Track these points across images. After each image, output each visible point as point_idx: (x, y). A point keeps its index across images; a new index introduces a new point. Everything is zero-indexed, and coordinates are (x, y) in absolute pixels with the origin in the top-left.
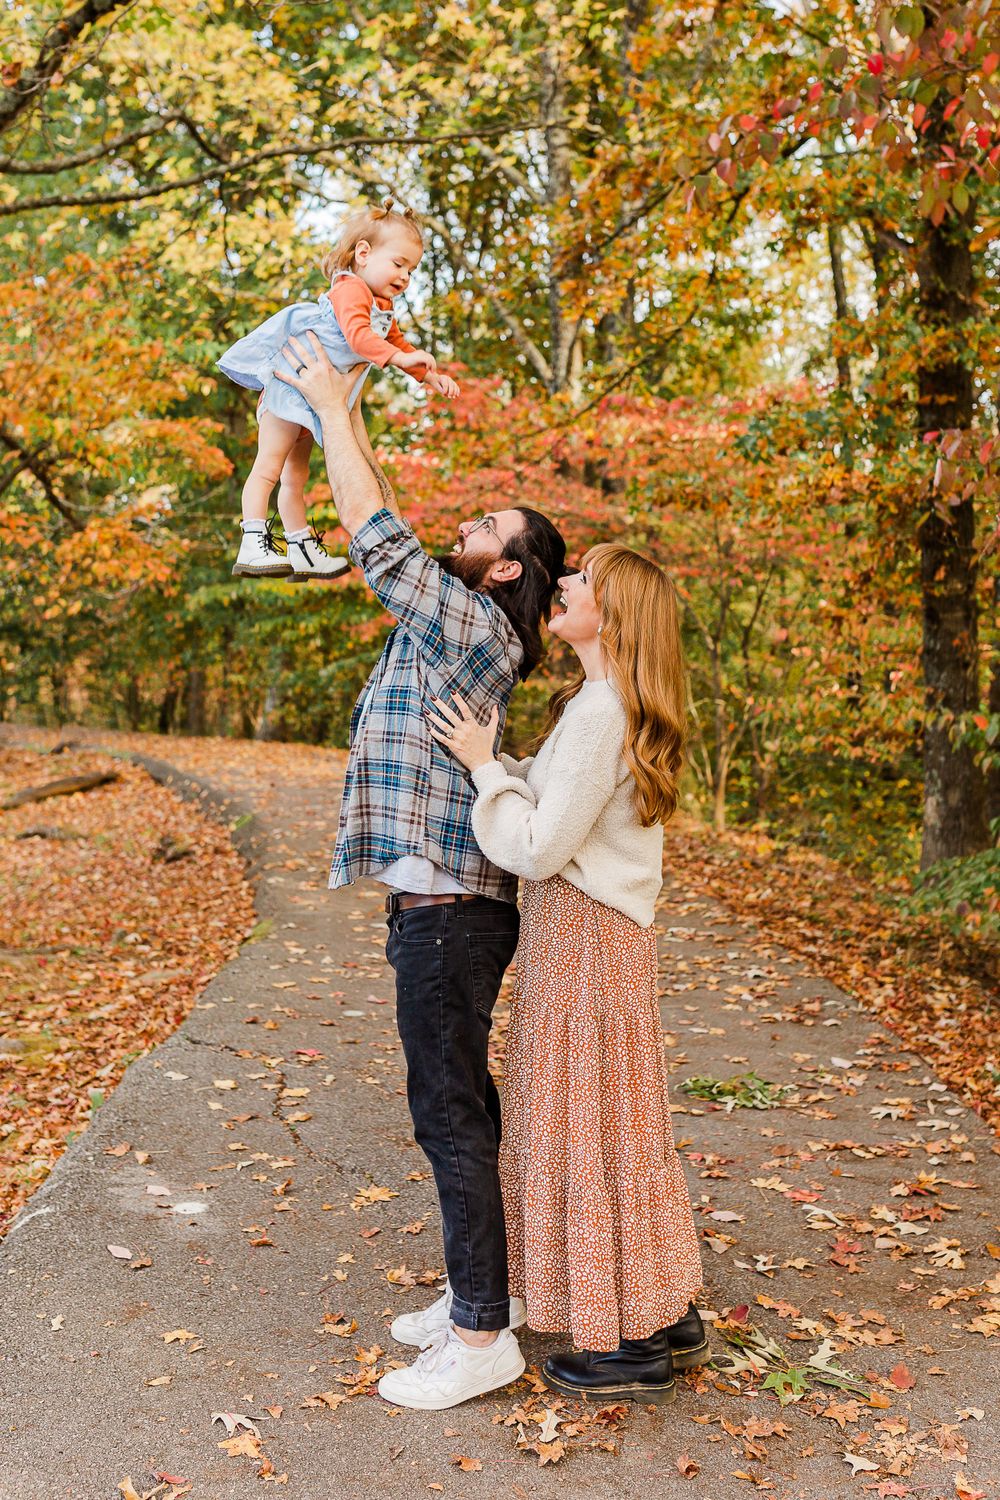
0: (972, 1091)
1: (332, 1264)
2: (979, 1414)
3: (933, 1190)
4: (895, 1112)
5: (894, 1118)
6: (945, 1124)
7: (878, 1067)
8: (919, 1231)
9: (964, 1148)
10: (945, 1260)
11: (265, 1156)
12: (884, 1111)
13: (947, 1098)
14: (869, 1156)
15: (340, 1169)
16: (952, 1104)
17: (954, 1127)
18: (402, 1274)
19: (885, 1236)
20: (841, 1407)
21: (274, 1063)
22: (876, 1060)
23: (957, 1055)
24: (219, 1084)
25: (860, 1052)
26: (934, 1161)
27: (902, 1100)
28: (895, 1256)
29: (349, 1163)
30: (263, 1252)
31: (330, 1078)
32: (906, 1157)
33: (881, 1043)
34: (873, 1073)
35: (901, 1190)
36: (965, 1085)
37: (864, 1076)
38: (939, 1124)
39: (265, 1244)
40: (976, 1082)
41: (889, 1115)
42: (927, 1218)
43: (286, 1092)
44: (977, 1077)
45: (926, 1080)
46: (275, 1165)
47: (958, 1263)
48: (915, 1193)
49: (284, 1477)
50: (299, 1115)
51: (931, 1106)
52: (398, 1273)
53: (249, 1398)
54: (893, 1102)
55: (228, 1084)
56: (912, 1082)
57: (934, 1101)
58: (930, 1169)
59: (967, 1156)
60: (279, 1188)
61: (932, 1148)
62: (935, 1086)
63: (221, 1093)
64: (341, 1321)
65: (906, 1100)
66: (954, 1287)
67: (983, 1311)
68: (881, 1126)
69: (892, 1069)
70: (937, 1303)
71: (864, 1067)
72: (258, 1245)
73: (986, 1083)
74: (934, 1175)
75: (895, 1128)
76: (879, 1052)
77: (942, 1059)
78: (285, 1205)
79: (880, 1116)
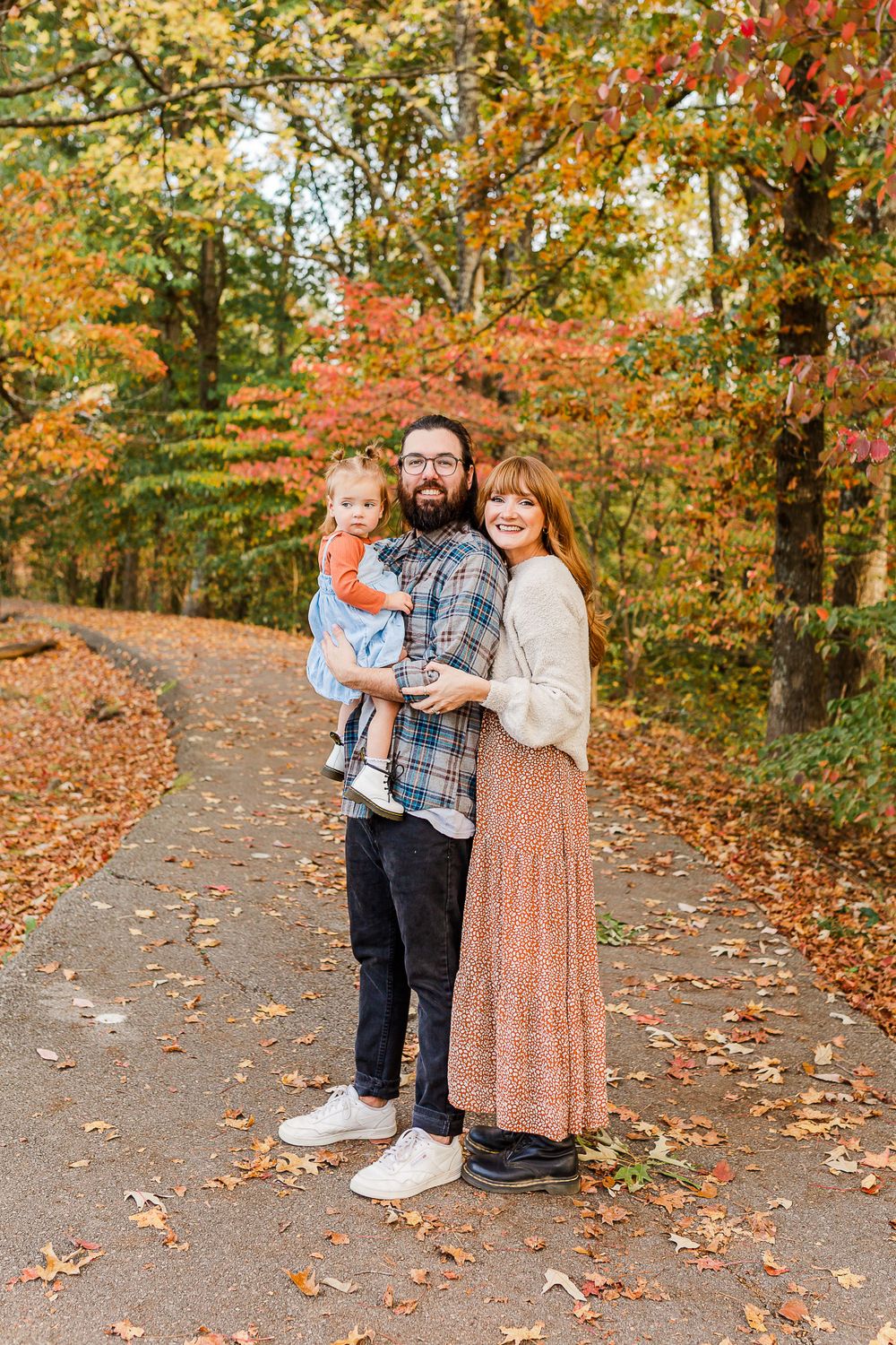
0: (799, 934)
1: (233, 1068)
2: (787, 1204)
3: (760, 1016)
4: (731, 951)
5: (730, 955)
6: (774, 962)
7: (718, 912)
8: (746, 1051)
9: (789, 982)
10: (766, 1076)
11: (178, 976)
12: (722, 950)
13: (777, 940)
14: (706, 987)
15: (244, 988)
16: (781, 945)
17: (781, 964)
18: (295, 1078)
19: (716, 1054)
20: (670, 1196)
21: (188, 896)
22: (717, 906)
23: (788, 903)
24: (139, 913)
25: (704, 899)
26: (763, 992)
27: (737, 941)
28: (724, 1072)
29: (251, 983)
30: (173, 1057)
31: (237, 910)
32: (739, 988)
33: (722, 892)
34: (714, 918)
35: (732, 1016)
36: (793, 930)
37: (706, 920)
38: (768, 961)
39: (175, 1050)
40: (803, 927)
41: (725, 953)
42: (753, 1040)
43: (199, 922)
44: (804, 923)
45: (760, 924)
46: (186, 984)
47: (777, 1078)
48: (744, 1019)
49: (186, 1245)
50: (209, 941)
51: (761, 945)
52: (291, 1077)
53: (158, 1179)
54: (730, 942)
55: (147, 913)
56: (747, 925)
57: (765, 942)
58: (758, 999)
59: (791, 989)
60: (190, 1003)
61: (762, 981)
62: (767, 930)
63: (141, 921)
64: (240, 1116)
65: (741, 941)
66: (772, 1098)
67: (796, 1119)
68: (718, 962)
69: (731, 914)
70: (757, 1111)
71: (706, 912)
72: (170, 1051)
73: (812, 928)
74: (761, 1004)
75: (731, 964)
76: (720, 899)
77: (775, 907)
78: (194, 1018)
79: (718, 954)
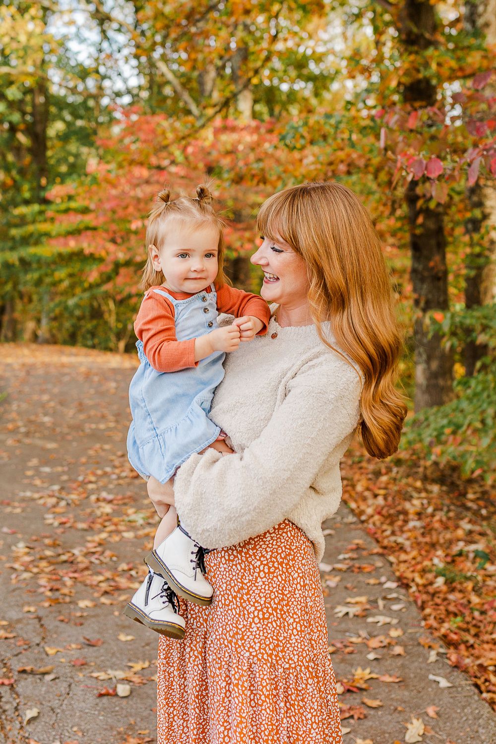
0: (417, 585)
3: (364, 686)
4: (353, 610)
5: (351, 615)
6: (388, 620)
7: (350, 569)
9: (398, 641)
12: (344, 610)
13: (394, 595)
16: (397, 600)
17: (395, 621)
22: (351, 563)
23: (414, 553)
25: (341, 557)
26: (371, 656)
27: (358, 599)
32: (351, 653)
33: (358, 548)
34: (346, 575)
36: (413, 580)
37: (337, 579)
38: (382, 619)
40: (422, 577)
41: (347, 614)
42: (352, 717)
44: (424, 571)
45: (383, 579)
48: (349, 691)
51: (381, 603)
54: (353, 600)
56: (372, 581)
57: (385, 598)
58: (366, 664)
59: (398, 650)
61: (374, 643)
62: (389, 584)
65: (363, 599)
68: (340, 623)
69: (360, 570)
71: (340, 570)
73: (430, 576)
74: (368, 671)
75: (351, 626)
76: (355, 556)
77: (403, 557)
79: (340, 615)
